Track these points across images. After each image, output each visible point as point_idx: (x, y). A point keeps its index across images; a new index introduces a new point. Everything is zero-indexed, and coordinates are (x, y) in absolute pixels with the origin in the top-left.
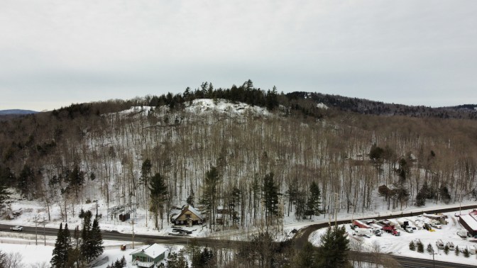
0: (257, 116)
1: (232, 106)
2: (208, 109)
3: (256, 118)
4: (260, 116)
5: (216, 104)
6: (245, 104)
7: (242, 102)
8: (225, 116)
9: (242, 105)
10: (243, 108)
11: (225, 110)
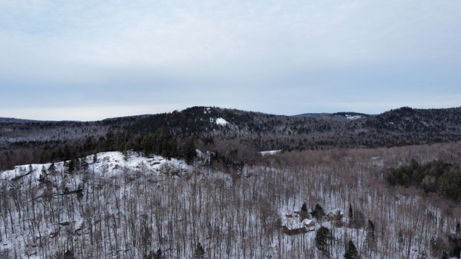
0: (175, 170)
1: (145, 160)
2: (117, 167)
3: (173, 174)
4: (178, 171)
5: (126, 159)
6: (160, 157)
7: (157, 155)
8: (138, 175)
9: (157, 158)
10: (158, 163)
11: (137, 167)
